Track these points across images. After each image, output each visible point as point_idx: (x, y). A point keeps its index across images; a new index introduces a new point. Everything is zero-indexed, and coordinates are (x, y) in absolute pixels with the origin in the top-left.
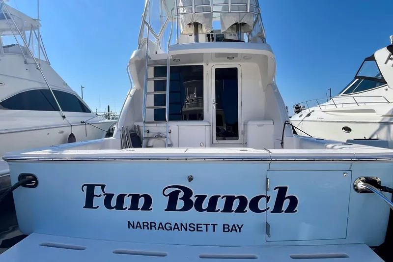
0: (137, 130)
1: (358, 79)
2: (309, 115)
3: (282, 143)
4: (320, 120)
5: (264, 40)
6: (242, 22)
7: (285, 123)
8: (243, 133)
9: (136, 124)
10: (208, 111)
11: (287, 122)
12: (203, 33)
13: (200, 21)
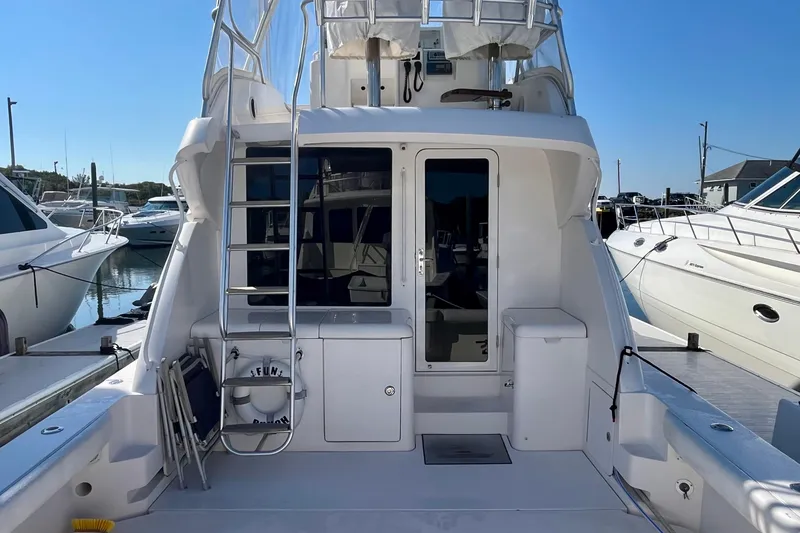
0: (203, 352)
1: (796, 174)
2: (661, 247)
3: (614, 408)
4: (693, 269)
5: (569, 101)
6: (509, 41)
7: (623, 353)
8: (500, 343)
9: (200, 331)
10: (403, 279)
11: (628, 351)
12: (392, 58)
13: (388, 33)
